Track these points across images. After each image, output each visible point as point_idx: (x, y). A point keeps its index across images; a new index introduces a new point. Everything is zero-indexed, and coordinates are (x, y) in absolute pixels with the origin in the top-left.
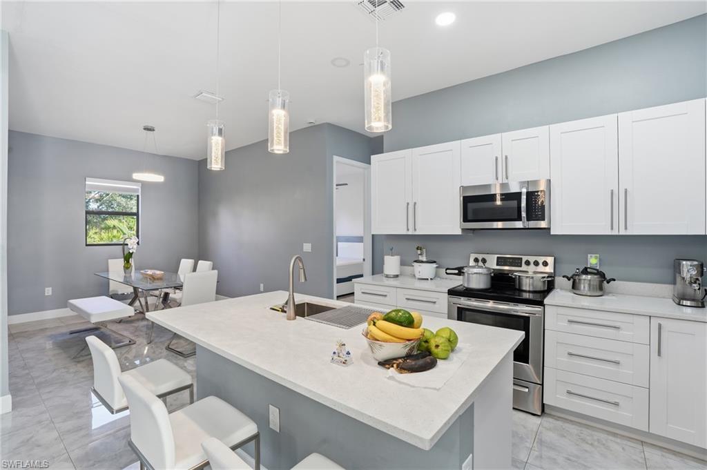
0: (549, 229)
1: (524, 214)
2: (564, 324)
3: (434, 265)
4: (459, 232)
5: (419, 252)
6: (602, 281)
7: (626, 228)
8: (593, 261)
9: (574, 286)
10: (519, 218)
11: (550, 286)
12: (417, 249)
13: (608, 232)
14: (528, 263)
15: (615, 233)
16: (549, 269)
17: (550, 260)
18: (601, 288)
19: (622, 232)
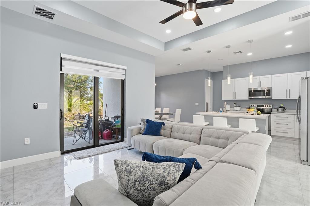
0: (271, 98)
1: (265, 95)
2: (275, 118)
3: (240, 107)
4: (248, 99)
5: (235, 104)
6: (284, 109)
7: (289, 97)
8: (282, 105)
9: (277, 111)
10: (264, 96)
11: (271, 111)
12: (235, 103)
13: (285, 98)
14: (265, 106)
15: (287, 98)
16: (271, 107)
17: (271, 105)
18: (284, 111)
19: (289, 98)
